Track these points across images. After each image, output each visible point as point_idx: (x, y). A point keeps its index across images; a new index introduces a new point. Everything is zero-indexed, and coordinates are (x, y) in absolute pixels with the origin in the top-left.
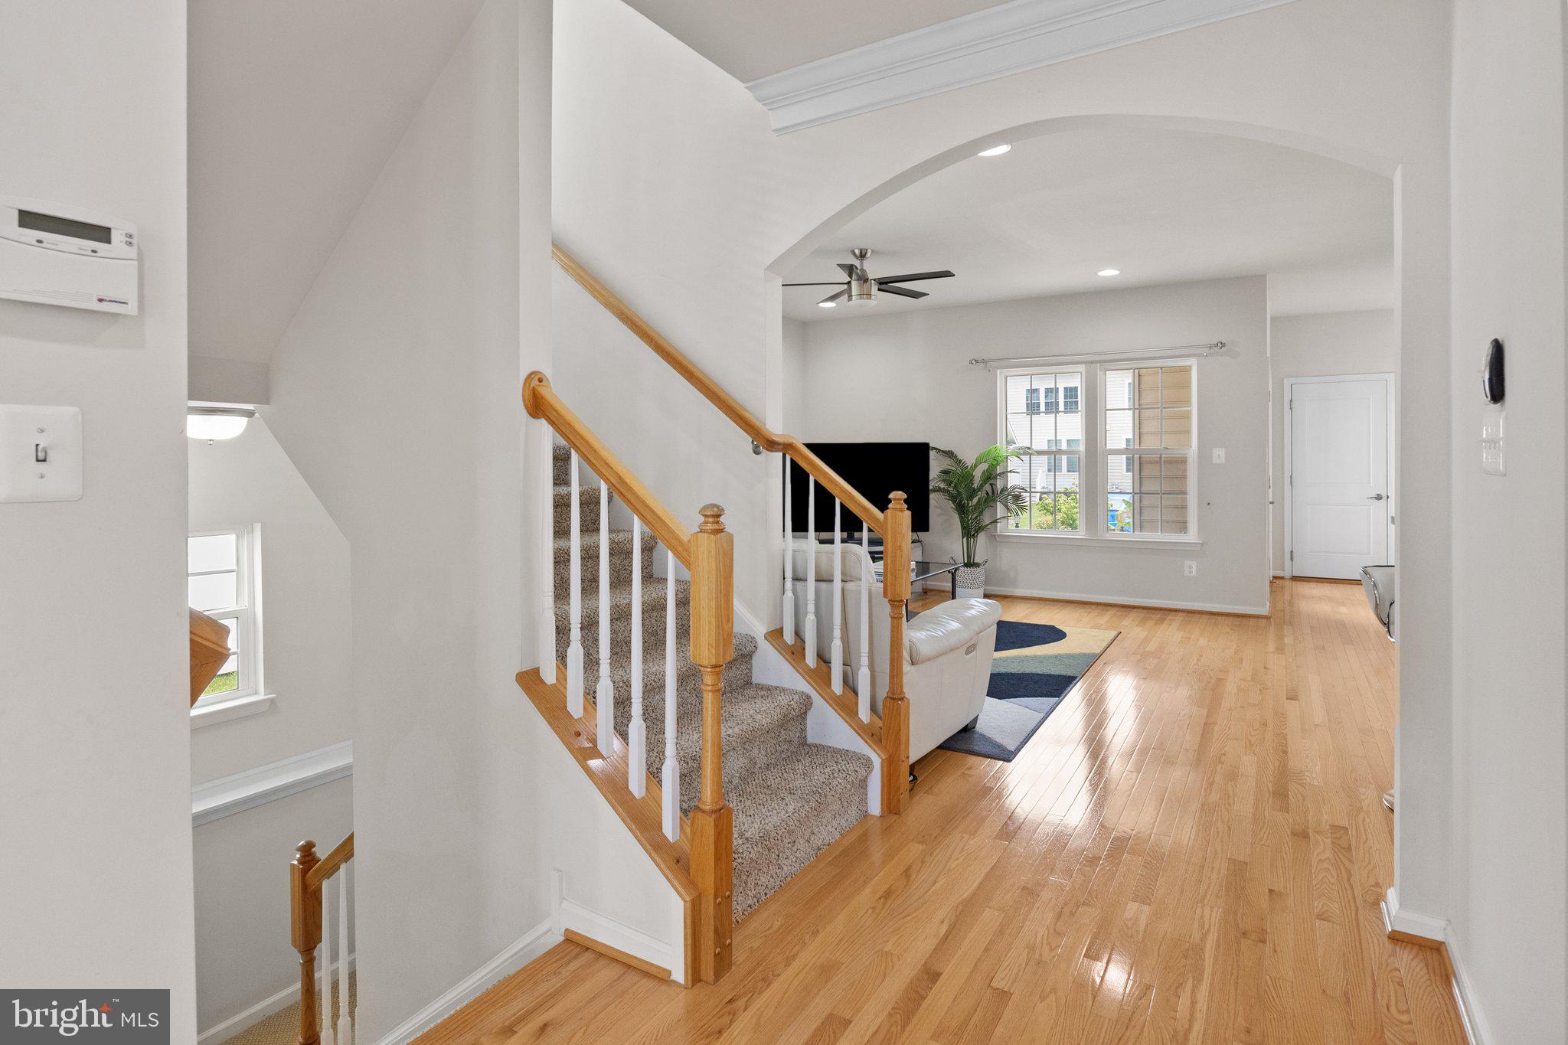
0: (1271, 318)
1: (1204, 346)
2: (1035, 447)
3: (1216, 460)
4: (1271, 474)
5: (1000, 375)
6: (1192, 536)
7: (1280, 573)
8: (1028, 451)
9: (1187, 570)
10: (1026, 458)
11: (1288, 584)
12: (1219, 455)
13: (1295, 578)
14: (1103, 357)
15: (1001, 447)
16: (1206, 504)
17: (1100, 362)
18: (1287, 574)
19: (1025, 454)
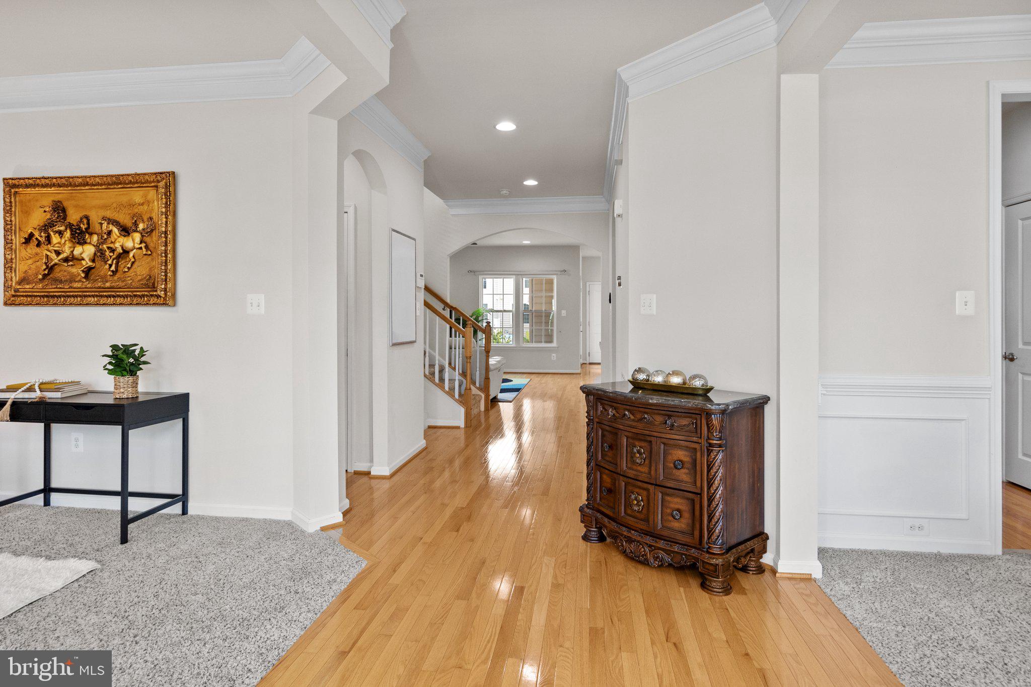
0: (582, 257)
1: (559, 271)
2: (495, 309)
3: (563, 315)
4: (581, 321)
5: (480, 277)
6: (554, 344)
7: (585, 362)
8: (493, 311)
9: (552, 357)
10: (491, 313)
11: (588, 365)
12: (564, 313)
13: (590, 364)
14: (522, 273)
15: (481, 309)
16: (559, 332)
17: (520, 275)
18: (588, 362)
19: (491, 312)
